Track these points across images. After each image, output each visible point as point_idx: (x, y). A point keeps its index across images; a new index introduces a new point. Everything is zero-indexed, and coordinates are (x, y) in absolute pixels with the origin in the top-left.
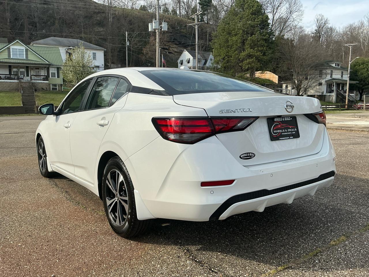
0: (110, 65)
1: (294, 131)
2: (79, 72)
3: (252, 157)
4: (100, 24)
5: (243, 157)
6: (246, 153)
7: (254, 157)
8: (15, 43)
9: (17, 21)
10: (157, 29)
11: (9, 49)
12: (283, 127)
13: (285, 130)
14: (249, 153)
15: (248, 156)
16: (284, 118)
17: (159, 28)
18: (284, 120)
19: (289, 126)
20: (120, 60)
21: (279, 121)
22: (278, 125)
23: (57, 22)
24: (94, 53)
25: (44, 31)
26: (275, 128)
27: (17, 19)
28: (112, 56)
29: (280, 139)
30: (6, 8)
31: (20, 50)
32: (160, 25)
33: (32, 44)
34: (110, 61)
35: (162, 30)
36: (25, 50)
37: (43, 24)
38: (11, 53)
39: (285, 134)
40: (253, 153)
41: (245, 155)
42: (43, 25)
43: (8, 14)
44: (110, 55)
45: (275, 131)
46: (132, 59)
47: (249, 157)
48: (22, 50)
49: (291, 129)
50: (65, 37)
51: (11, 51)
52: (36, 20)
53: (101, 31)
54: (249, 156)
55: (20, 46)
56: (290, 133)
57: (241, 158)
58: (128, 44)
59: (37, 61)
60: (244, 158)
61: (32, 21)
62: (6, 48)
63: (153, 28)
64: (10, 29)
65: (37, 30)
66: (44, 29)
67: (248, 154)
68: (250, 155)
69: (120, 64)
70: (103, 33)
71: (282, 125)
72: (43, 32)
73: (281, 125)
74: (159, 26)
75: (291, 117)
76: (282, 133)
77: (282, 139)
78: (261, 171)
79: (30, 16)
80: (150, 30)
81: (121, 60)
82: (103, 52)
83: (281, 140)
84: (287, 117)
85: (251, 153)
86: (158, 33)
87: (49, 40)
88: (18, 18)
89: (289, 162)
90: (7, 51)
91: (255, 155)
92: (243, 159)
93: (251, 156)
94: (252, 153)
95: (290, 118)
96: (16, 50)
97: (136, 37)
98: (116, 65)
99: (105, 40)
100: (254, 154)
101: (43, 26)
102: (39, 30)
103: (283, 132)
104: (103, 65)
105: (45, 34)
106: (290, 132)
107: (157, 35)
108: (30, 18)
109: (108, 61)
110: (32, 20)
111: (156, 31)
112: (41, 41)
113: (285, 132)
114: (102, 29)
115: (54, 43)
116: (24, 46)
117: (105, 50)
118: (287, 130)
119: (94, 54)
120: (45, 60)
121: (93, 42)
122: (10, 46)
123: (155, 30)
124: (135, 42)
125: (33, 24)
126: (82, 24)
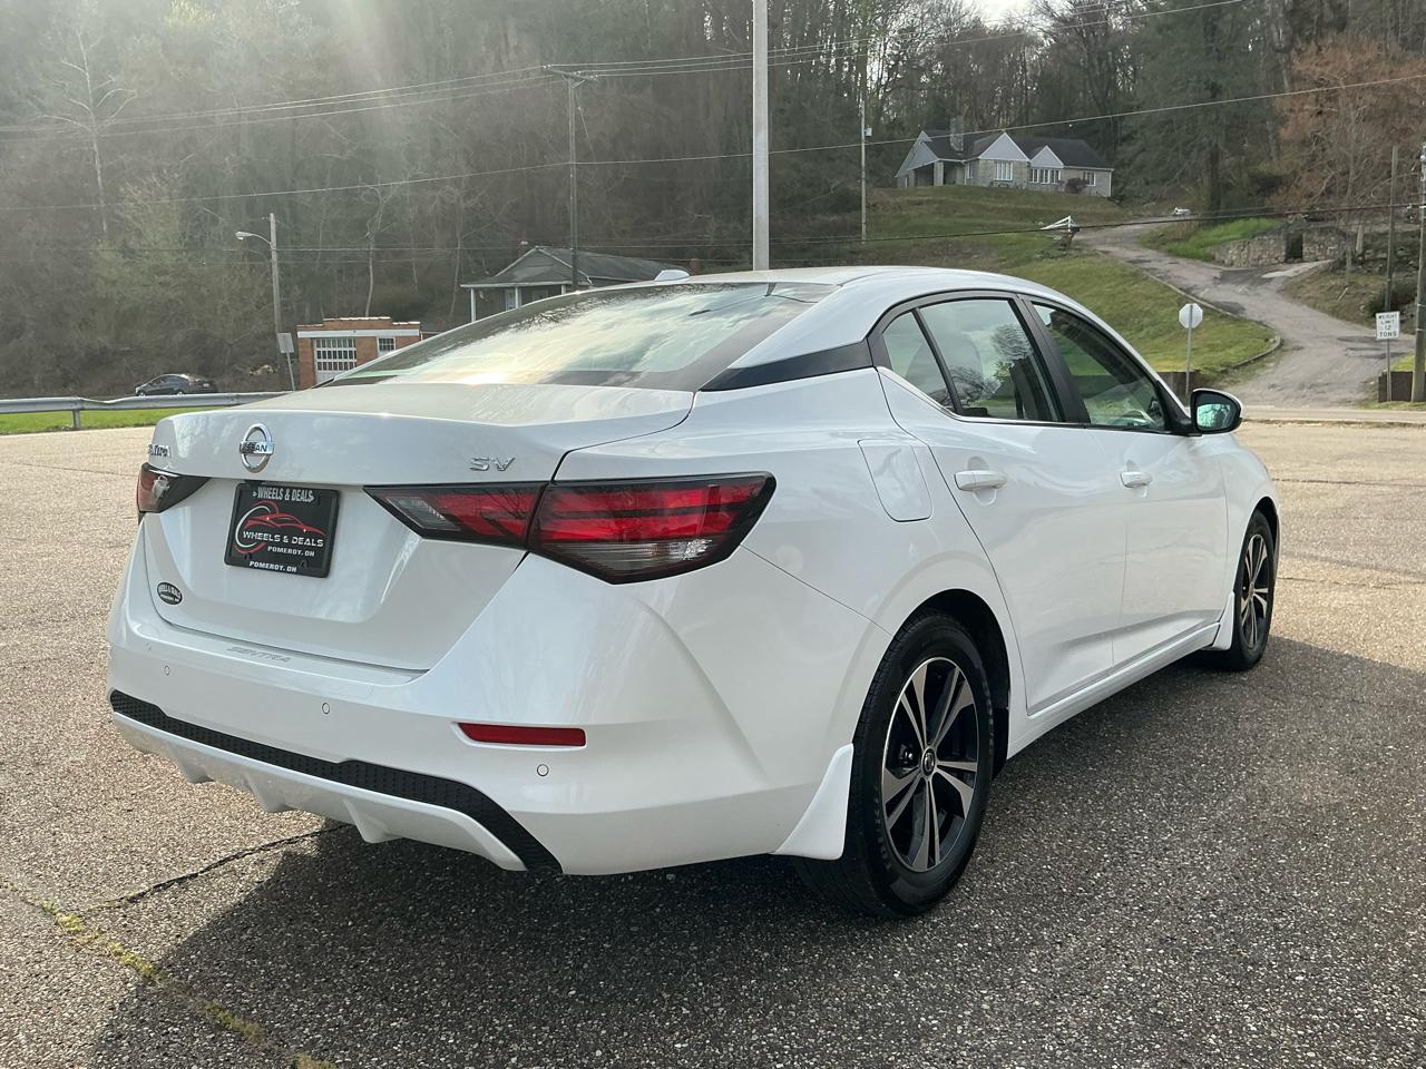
1: (310, 548)
3: (176, 600)
5: (164, 594)
6: (169, 585)
7: (179, 601)
13: (282, 538)
15: (169, 594)
16: (290, 494)
18: (291, 498)
19: (301, 526)
21: (271, 500)
22: (267, 514)
26: (250, 523)
29: (251, 563)
39: (280, 550)
40: (177, 589)
41: (167, 588)
45: (246, 534)
47: (171, 599)
49: (306, 536)
54: (172, 595)
56: (295, 552)
57: (159, 595)
60: (165, 597)
67: (170, 589)
68: (173, 591)
71: (278, 515)
73: (274, 516)
76: (268, 543)
77: (259, 568)
84: (302, 490)
85: (173, 587)
91: (181, 597)
92: (161, 599)
93: (174, 596)
95: (314, 496)
100: (178, 591)
103: (273, 544)
106: (297, 547)
113: (280, 545)
118: (290, 540)
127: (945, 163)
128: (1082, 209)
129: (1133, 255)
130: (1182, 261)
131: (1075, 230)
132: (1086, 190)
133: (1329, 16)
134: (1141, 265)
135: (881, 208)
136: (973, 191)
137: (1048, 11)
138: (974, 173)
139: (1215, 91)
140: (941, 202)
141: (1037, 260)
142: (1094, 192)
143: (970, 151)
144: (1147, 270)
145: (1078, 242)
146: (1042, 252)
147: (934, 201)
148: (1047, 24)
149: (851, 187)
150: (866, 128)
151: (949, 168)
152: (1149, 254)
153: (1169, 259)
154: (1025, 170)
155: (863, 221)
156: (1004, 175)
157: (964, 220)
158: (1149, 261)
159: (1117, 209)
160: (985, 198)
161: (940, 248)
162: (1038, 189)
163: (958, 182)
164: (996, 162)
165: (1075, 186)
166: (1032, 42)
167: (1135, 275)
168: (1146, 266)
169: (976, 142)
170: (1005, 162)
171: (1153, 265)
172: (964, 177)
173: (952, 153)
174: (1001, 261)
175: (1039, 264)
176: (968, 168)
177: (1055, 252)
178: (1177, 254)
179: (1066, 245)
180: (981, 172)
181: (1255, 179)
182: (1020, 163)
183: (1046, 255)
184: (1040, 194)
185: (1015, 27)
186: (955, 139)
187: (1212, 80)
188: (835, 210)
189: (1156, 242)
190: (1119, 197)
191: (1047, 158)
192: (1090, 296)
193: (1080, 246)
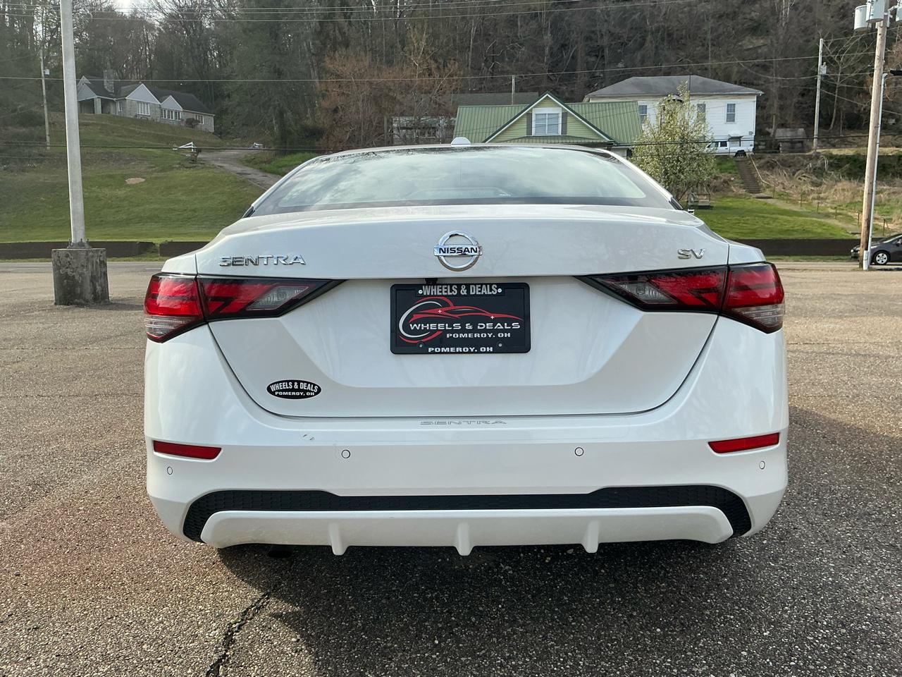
0: (775, 132)
1: (504, 331)
2: (670, 156)
3: (308, 394)
4: (756, 29)
5: (279, 391)
6: (288, 381)
7: (316, 394)
8: (542, 101)
9: (565, 49)
10: (880, 20)
11: (529, 115)
12: (457, 316)
13: (463, 325)
14: (299, 382)
15: (293, 390)
16: (468, 288)
17: (886, 16)
18: (468, 291)
19: (486, 314)
20: (804, 116)
21: (442, 296)
22: (439, 307)
23: (649, 37)
24: (731, 104)
25: (620, 65)
26: (416, 317)
27: (566, 45)
28: (781, 108)
29: (430, 350)
30: (544, 25)
31: (550, 116)
32: (891, 6)
33: (587, 98)
34: (774, 121)
35: (897, 19)
36: (561, 115)
37: (619, 48)
38: (534, 124)
40: (311, 384)
41: (285, 386)
42: (619, 51)
43: (548, 38)
44: (776, 105)
45: (414, 326)
46: (838, 110)
47: (298, 394)
48: (556, 116)
49: (495, 321)
50: (666, 74)
51: (534, 118)
52: (605, 41)
53: (759, 47)
54: (299, 390)
55: (552, 106)
57: (273, 393)
58: (823, 69)
59: (585, 138)
60: (281, 393)
61: (596, 44)
62: (524, 115)
63: (867, 19)
64: (549, 71)
65: (604, 64)
66: (619, 61)
67: (293, 385)
68: (303, 386)
69: (803, 125)
70: (765, 49)
71: (452, 308)
72: (619, 68)
73: (447, 309)
74: (886, 11)
75: (499, 286)
76: (446, 331)
77: (440, 353)
78: (308, 438)
79: (592, 35)
80: (857, 25)
81: (807, 115)
82: (755, 100)
83: (433, 353)
84: (482, 284)
85: (304, 382)
86: (883, 31)
87: (626, 85)
88: (567, 43)
89: (445, 423)
90: (525, 120)
91: (319, 390)
92: (278, 396)
93: (305, 391)
94: (308, 383)
95: (497, 289)
96: (543, 117)
97: (853, 51)
98: (792, 131)
99: (765, 68)
100: (314, 385)
101: (620, 53)
102: (607, 64)
103: (453, 331)
104: (751, 133)
105: (623, 72)
106: (485, 331)
107: (879, 37)
108: (591, 39)
109: (771, 121)
110: (597, 42)
111: (878, 25)
112: (608, 90)
113: (464, 331)
114: (762, 41)
115: (637, 91)
116: (560, 106)
117: (761, 93)
118: (475, 326)
119: (731, 108)
120: (601, 135)
121: (734, 77)
122: (531, 110)
123: (873, 22)
124: (851, 63)
125: (598, 52)
126: (709, 37)
127: (102, 99)
128: (198, 138)
129: (239, 170)
130: (268, 175)
131: (199, 151)
132: (199, 126)
133: (340, 38)
134: (245, 176)
135: (58, 126)
136: (122, 120)
137: (160, 9)
138: (123, 107)
139: (279, 73)
140: (102, 125)
141: (177, 168)
142: (203, 128)
143: (119, 93)
144: (250, 179)
145: (201, 159)
146: (180, 164)
147: (98, 124)
148: (161, 16)
149: (35, 109)
150: (44, 69)
151: (105, 104)
152: (248, 170)
153: (261, 174)
154: (158, 110)
155: (47, 134)
156: (145, 112)
157: (120, 139)
158: (249, 174)
159: (219, 140)
160: (133, 125)
161: (107, 156)
162: (167, 122)
163: (112, 113)
164: (138, 102)
165: (191, 123)
166: (151, 27)
167: (244, 182)
168: (249, 176)
169: (123, 88)
170: (144, 103)
171: (253, 176)
172: (116, 110)
173: (106, 93)
174: (152, 167)
175: (178, 171)
176: (118, 105)
177: (188, 164)
178: (265, 171)
179: (194, 161)
180: (128, 108)
181: (305, 129)
182: (155, 104)
183: (182, 166)
184: (171, 127)
185: (139, 16)
186: (108, 84)
187: (278, 66)
188: (23, 124)
189: (250, 162)
190: (219, 132)
191: (171, 103)
192: (216, 193)
193: (203, 162)
